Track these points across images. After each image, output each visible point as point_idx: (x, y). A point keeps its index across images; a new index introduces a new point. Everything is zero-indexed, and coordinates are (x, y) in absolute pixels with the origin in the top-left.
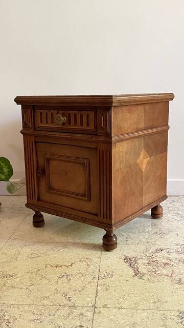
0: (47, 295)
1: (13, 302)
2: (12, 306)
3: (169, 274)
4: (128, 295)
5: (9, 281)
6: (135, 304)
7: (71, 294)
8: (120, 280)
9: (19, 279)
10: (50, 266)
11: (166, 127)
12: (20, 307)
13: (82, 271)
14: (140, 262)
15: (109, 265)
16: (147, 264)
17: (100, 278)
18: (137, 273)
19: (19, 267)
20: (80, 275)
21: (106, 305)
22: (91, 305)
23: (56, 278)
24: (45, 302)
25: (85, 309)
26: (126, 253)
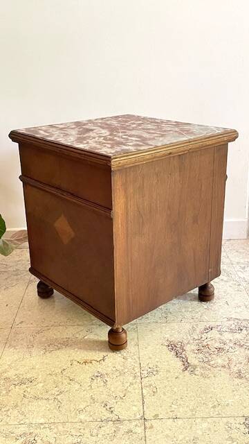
0: (82, 407)
1: (42, 421)
2: (42, 427)
3: (226, 363)
4: (181, 398)
5: (29, 390)
6: (192, 410)
7: (111, 402)
8: (167, 378)
9: (42, 385)
10: (76, 363)
12: (53, 427)
13: (119, 367)
14: (188, 348)
15: (151, 355)
16: (197, 351)
17: (143, 376)
18: (187, 366)
19: (37, 367)
20: (117, 373)
21: (157, 415)
22: (138, 417)
23: (89, 380)
24: (82, 417)
25: (134, 424)
26: (168, 336)
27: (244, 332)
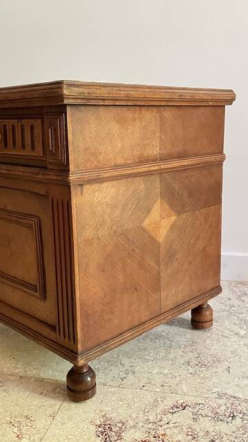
11: (217, 157)
15: (63, 438)
26: (109, 409)
27: (238, 421)
